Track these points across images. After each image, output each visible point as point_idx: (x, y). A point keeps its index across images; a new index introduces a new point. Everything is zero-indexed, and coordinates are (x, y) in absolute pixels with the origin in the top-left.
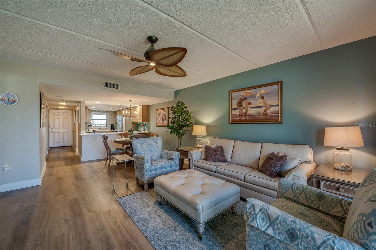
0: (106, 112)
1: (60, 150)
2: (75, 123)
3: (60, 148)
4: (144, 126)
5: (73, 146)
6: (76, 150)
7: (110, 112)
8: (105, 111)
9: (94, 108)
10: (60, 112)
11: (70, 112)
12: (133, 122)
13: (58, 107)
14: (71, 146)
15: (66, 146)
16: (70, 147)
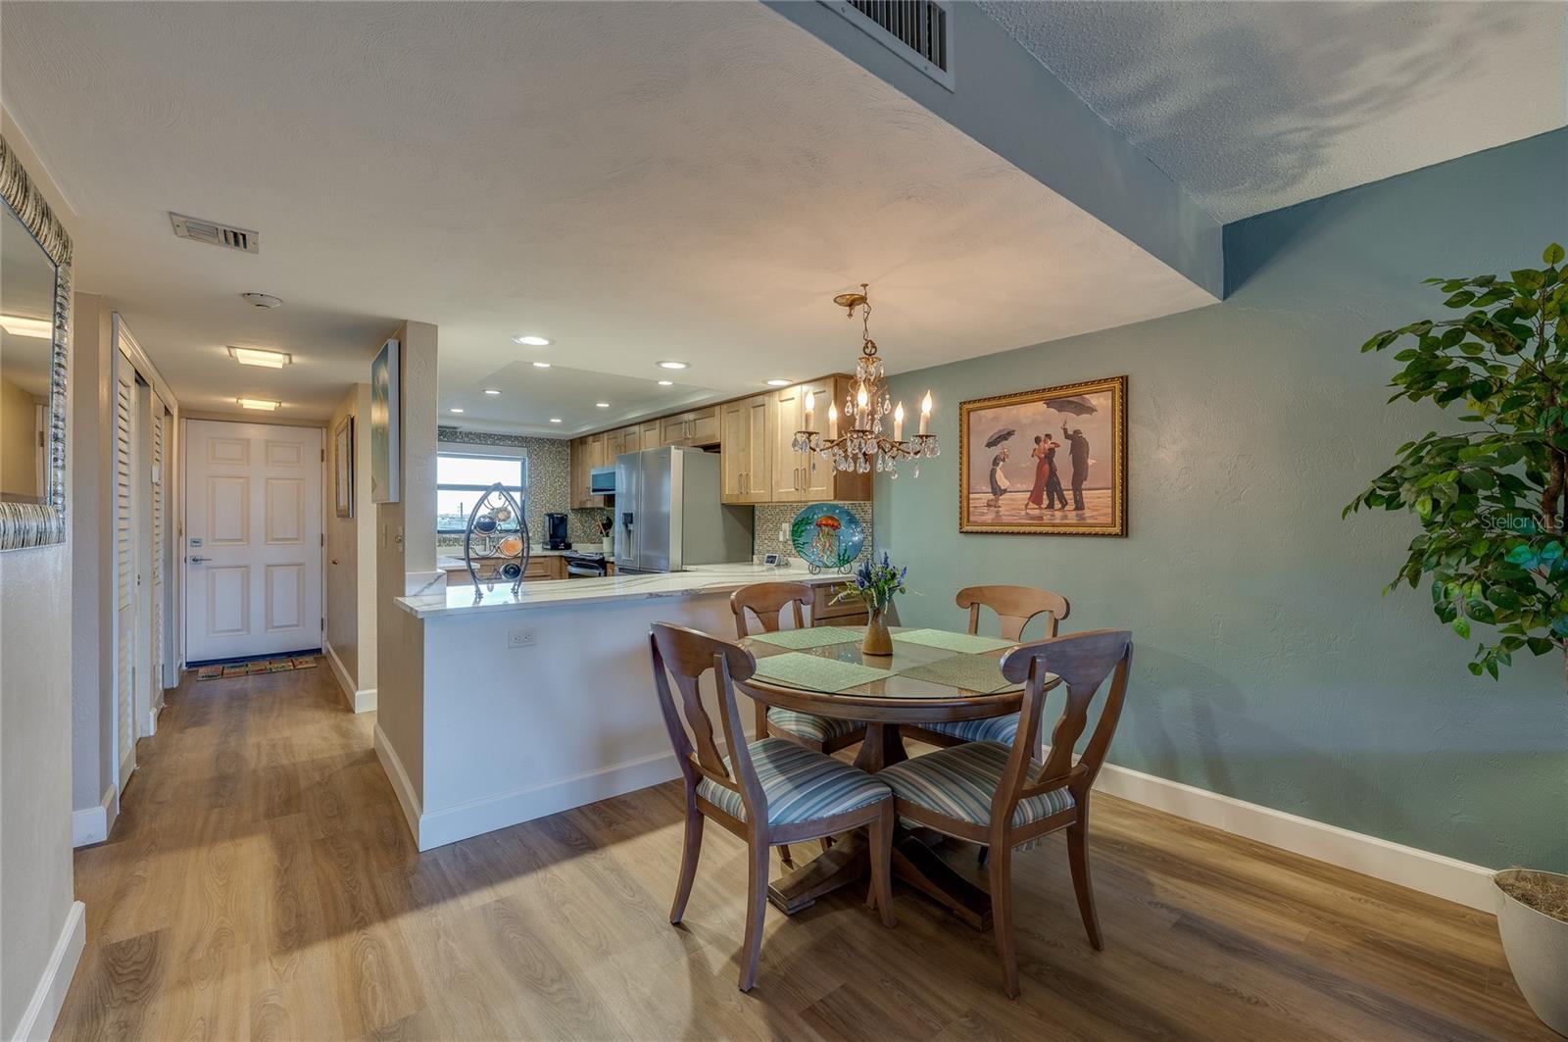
0: (523, 441)
1: (249, 683)
2: (343, 502)
3: (251, 667)
4: (832, 532)
5: (329, 652)
6: (357, 694)
7: (541, 441)
8: (516, 438)
9: (457, 417)
10: (248, 440)
11: (312, 440)
12: (734, 501)
13: (234, 400)
14: (319, 651)
15: (289, 655)
16: (308, 662)
